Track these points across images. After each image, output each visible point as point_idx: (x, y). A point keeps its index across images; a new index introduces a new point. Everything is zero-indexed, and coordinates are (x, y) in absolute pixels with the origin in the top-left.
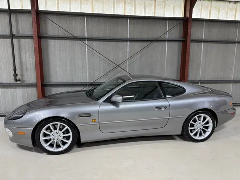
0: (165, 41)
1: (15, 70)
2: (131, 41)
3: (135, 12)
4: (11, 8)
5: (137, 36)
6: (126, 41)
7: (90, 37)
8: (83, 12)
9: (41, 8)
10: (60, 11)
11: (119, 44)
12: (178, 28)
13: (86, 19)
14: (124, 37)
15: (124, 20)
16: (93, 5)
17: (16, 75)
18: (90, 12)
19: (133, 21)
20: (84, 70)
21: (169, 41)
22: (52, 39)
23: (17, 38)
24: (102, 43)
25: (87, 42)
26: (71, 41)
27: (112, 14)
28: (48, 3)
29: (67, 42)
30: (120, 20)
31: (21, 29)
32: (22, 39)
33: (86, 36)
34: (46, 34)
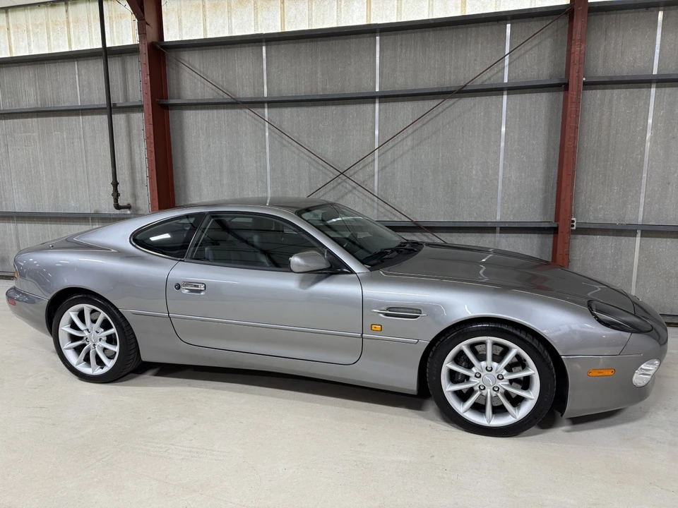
0: (497, 90)
1: (115, 184)
2: (385, 98)
3: (399, 12)
4: (108, 45)
5: (403, 82)
6: (369, 98)
7: (276, 95)
8: (259, 32)
9: (170, 35)
10: (209, 36)
11: (352, 109)
12: (548, 43)
13: (264, 48)
14: (364, 89)
15: (365, 40)
16: (283, 10)
17: (116, 195)
18: (275, 28)
19: (391, 38)
20: (260, 184)
21: (513, 89)
22: (190, 109)
23: (123, 112)
24: (304, 112)
25: (266, 110)
26: (229, 111)
27: (334, 25)
28: (184, 22)
29: (223, 113)
30: (353, 42)
31: (130, 89)
32: (133, 112)
33: (266, 95)
34: (179, 98)
